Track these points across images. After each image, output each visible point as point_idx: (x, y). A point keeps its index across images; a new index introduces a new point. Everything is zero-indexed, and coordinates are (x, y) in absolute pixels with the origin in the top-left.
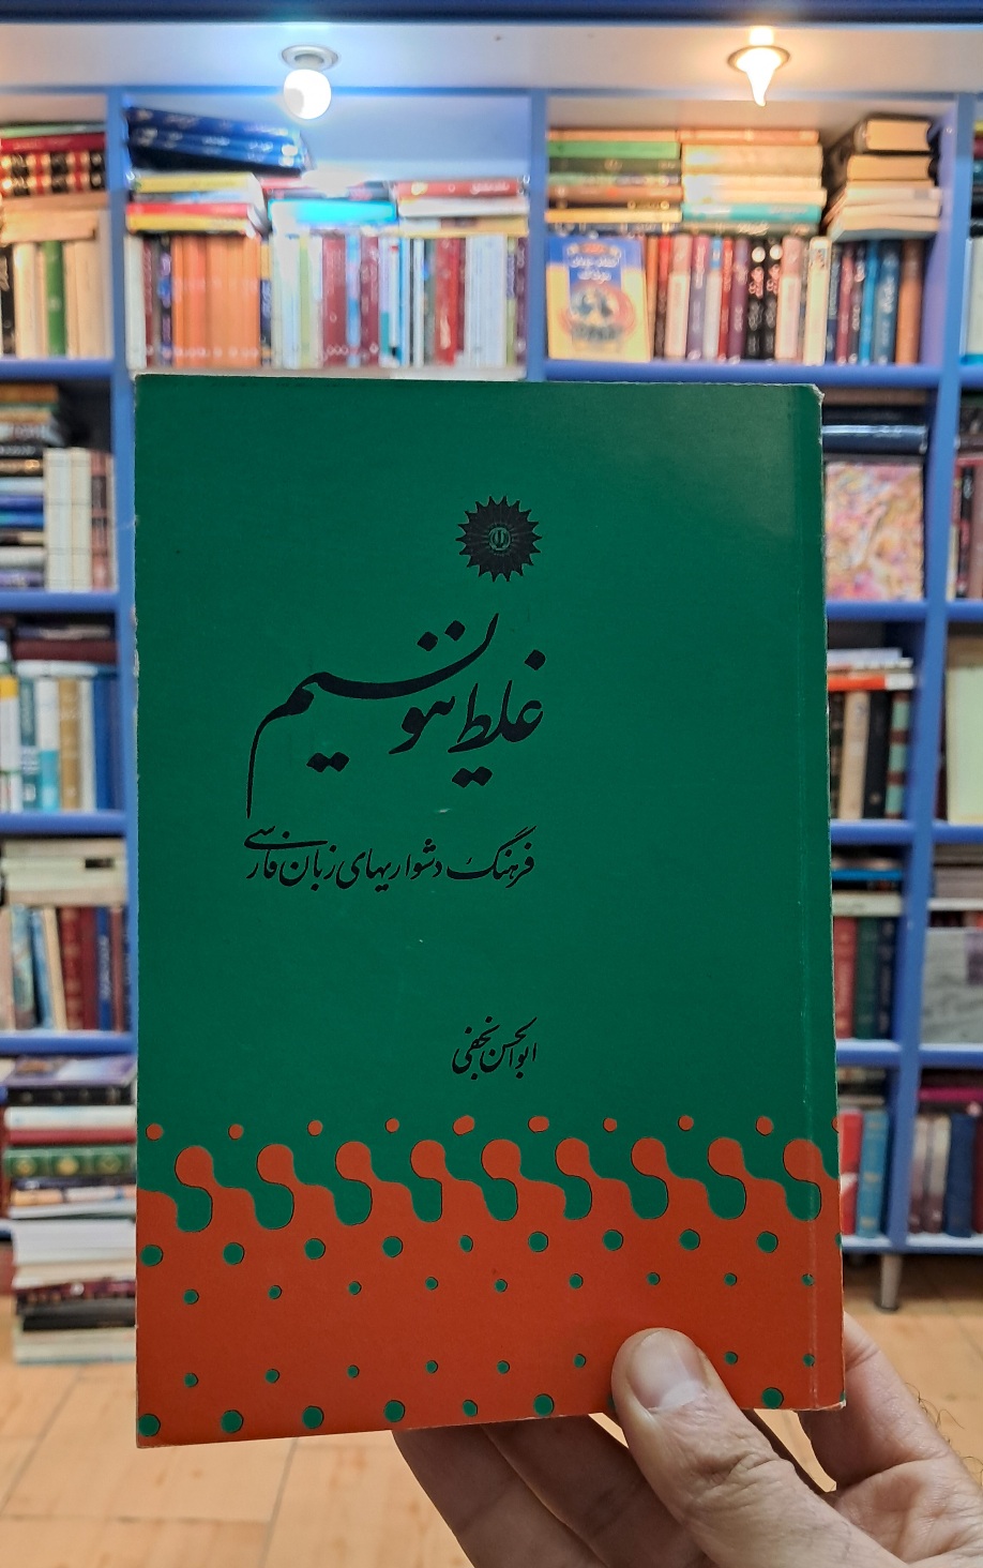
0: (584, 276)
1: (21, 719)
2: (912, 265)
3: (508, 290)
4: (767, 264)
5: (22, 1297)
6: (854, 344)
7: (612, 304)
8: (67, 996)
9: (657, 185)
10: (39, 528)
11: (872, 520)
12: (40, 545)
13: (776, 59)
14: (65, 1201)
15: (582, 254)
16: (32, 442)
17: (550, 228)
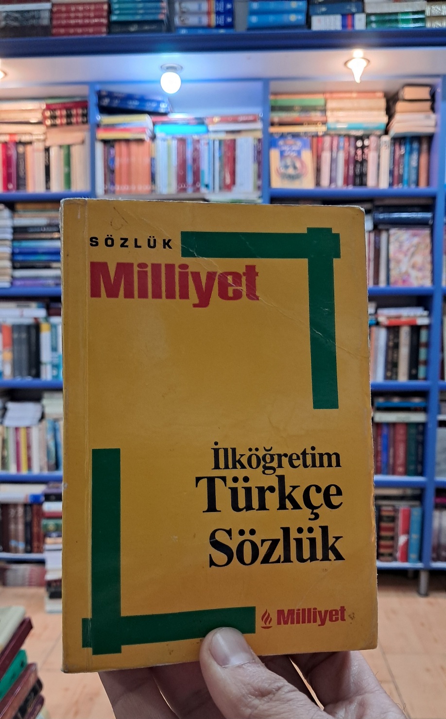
0: (286, 154)
1: (52, 341)
2: (425, 147)
3: (254, 160)
4: (363, 147)
5: (49, 584)
6: (400, 180)
7: (298, 165)
9: (316, 116)
10: (57, 261)
11: (409, 253)
12: (59, 268)
13: (364, 63)
15: (285, 144)
16: (56, 226)
17: (272, 134)
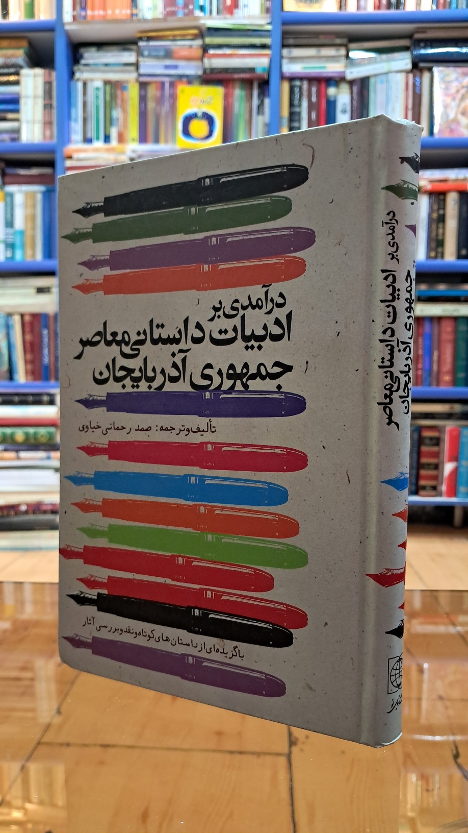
1: (6, 214)
8: (26, 362)
10: (17, 111)
11: (459, 96)
12: (17, 120)
14: (18, 458)
16: (13, 66)
